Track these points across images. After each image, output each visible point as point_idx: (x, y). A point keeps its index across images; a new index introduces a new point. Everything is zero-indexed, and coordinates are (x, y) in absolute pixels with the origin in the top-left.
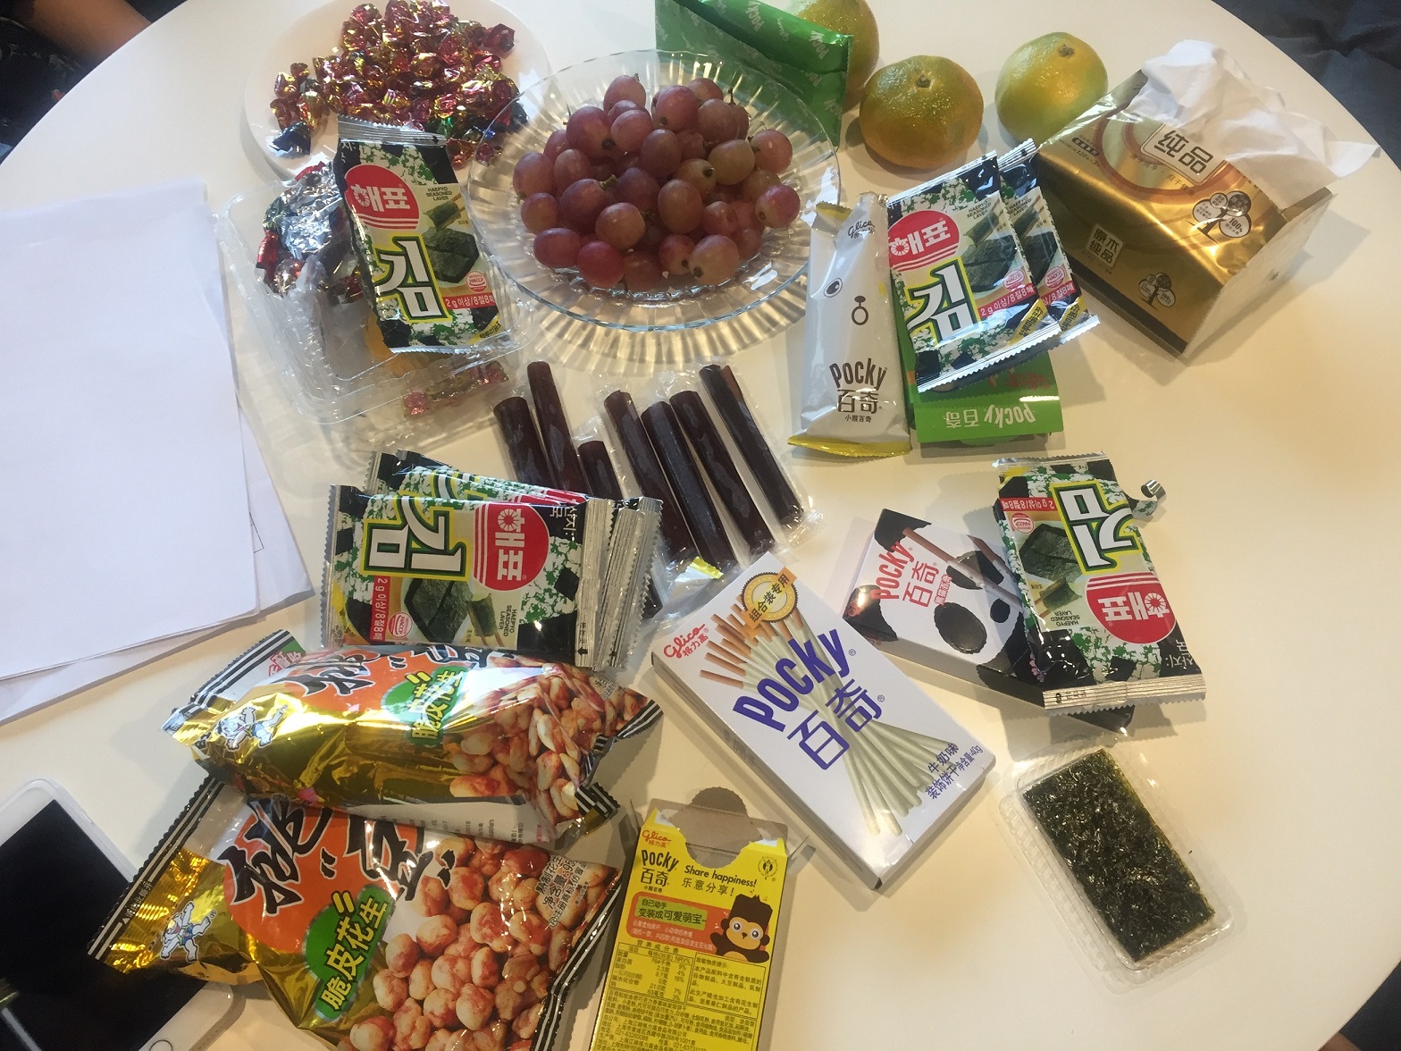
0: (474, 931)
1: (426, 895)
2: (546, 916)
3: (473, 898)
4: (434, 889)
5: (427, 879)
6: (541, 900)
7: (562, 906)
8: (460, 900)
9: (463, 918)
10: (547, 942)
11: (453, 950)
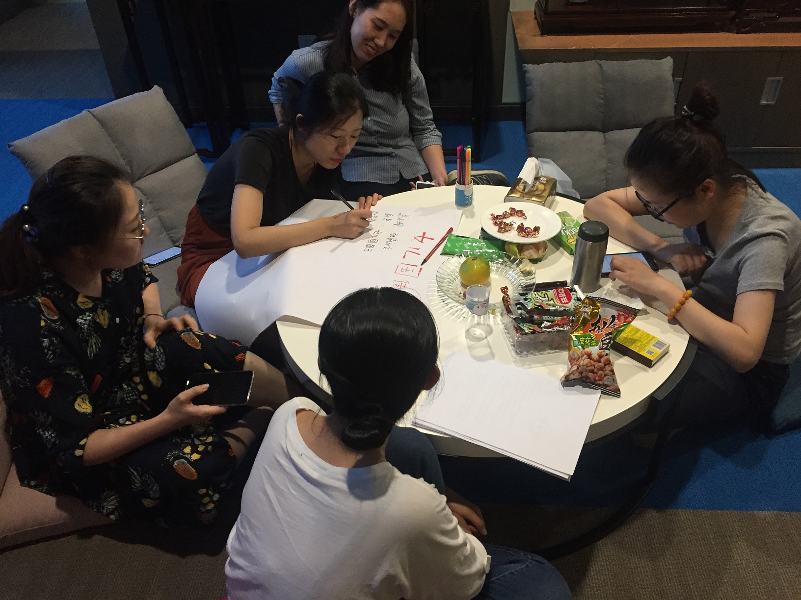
0: (597, 365)
1: (601, 352)
2: (605, 378)
3: (604, 362)
4: (603, 353)
5: (605, 351)
6: (608, 377)
7: (608, 381)
8: (603, 360)
9: (600, 362)
10: (599, 380)
11: (592, 362)
